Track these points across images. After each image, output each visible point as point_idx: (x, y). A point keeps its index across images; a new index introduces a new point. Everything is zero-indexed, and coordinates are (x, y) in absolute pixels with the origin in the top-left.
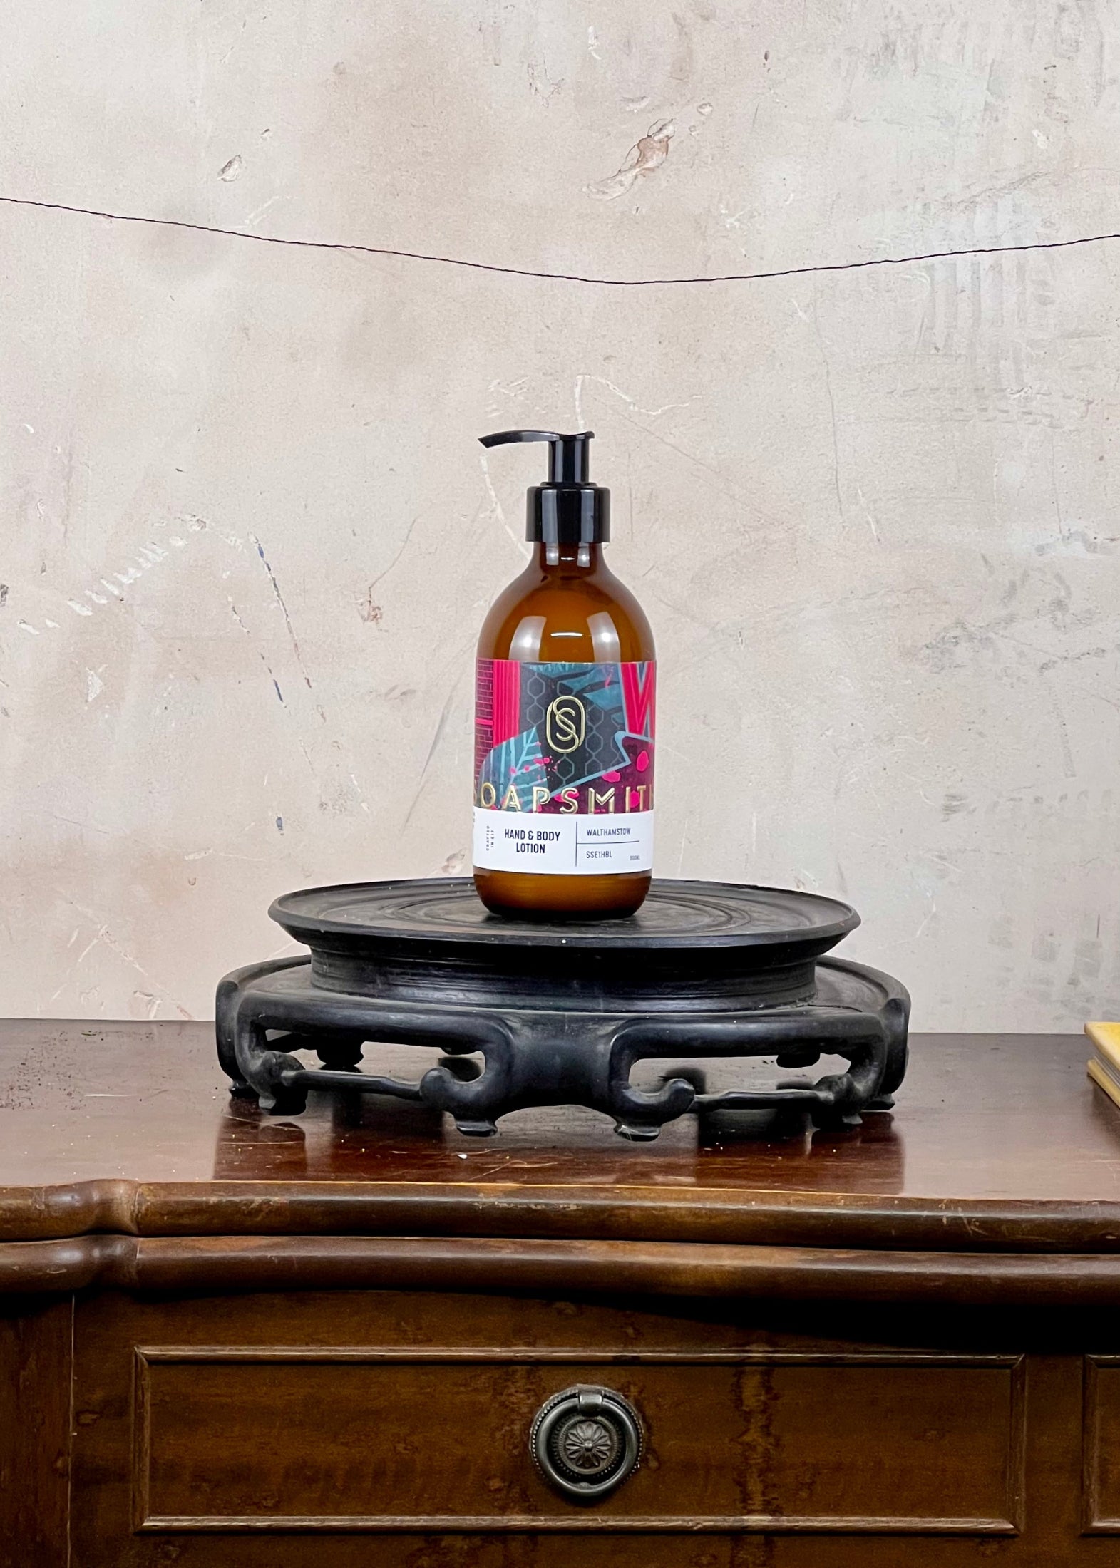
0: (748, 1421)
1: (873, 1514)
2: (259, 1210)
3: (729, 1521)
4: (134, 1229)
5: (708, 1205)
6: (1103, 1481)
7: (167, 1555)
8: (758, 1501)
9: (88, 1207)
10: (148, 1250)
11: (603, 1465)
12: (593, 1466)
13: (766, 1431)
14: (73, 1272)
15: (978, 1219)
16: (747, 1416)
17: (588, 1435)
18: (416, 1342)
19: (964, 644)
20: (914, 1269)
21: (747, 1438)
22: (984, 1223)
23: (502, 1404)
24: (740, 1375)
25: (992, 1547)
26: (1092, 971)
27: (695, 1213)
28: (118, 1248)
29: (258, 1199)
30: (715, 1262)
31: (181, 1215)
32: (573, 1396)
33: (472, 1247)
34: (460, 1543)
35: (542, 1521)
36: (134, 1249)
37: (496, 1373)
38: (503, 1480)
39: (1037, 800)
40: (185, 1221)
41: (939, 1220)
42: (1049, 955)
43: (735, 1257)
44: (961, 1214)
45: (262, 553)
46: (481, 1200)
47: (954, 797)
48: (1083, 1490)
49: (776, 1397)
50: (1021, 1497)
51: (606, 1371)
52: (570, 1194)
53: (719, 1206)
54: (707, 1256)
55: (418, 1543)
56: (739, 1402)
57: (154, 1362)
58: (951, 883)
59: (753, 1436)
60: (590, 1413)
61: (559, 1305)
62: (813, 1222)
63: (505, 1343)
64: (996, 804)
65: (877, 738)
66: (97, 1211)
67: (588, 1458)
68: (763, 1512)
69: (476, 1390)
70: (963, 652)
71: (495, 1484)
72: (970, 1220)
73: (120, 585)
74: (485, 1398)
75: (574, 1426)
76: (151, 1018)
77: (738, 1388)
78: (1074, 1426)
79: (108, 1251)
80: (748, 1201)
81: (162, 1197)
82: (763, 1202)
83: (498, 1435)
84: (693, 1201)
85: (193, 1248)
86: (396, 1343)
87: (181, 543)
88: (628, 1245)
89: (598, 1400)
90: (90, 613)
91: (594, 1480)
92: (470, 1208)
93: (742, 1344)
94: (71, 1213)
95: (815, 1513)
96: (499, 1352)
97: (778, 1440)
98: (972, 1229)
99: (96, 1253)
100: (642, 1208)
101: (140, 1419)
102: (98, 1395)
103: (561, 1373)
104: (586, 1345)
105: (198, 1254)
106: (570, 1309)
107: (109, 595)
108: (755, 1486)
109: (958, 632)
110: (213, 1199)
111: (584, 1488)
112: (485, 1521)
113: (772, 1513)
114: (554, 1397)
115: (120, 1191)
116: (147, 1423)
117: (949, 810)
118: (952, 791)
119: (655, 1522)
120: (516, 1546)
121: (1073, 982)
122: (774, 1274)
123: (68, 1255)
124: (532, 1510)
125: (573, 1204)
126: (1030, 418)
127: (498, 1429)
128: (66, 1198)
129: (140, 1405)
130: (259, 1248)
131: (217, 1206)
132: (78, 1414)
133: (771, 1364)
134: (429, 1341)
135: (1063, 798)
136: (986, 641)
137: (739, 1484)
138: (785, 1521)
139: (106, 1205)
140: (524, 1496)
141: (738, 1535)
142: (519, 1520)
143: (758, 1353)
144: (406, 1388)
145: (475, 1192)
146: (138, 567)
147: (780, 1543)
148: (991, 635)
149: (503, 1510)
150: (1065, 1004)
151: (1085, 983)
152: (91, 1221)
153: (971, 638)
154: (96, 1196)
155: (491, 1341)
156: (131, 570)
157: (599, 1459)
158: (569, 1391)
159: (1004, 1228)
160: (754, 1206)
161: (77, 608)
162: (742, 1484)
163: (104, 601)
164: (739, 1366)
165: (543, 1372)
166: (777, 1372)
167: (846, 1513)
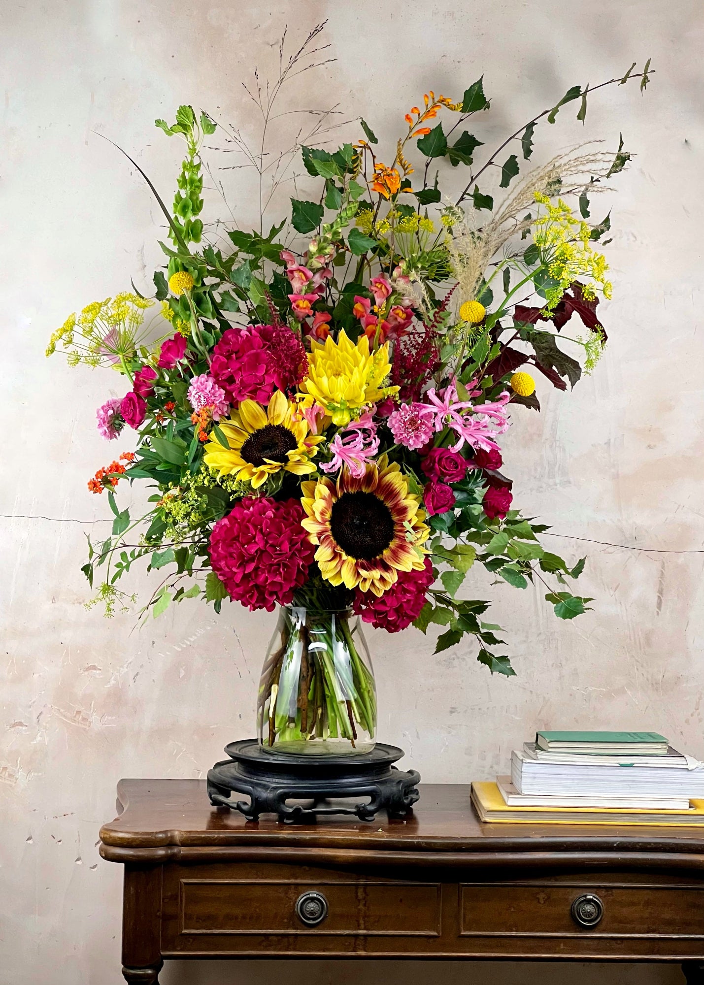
0: (359, 902)
1: (396, 930)
2: (216, 839)
3: (354, 932)
4: (180, 844)
5: (347, 837)
6: (464, 921)
7: (189, 941)
8: (362, 926)
9: (167, 837)
10: (184, 851)
11: (317, 915)
12: (314, 915)
13: (365, 905)
14: (163, 857)
15: (426, 842)
16: (359, 901)
17: (312, 906)
18: (262, 878)
19: (456, 660)
20: (406, 857)
21: (359, 907)
22: (426, 843)
23: (287, 897)
24: (357, 889)
25: (431, 940)
26: (498, 763)
27: (343, 840)
28: (176, 850)
29: (216, 836)
30: (349, 854)
31: (194, 840)
32: (309, 894)
33: (278, 850)
34: (275, 938)
35: (299, 932)
36: (180, 851)
37: (286, 887)
38: (287, 919)
39: (480, 709)
40: (195, 842)
41: (414, 842)
42: (484, 759)
43: (355, 853)
44: (420, 841)
45: (235, 631)
46: (281, 836)
47: (453, 708)
48: (459, 924)
49: (368, 895)
50: (440, 926)
51: (318, 887)
52: (307, 834)
53: (350, 838)
54: (346, 853)
55: (263, 938)
56: (357, 897)
57: (186, 884)
58: (452, 735)
59: (361, 907)
60: (313, 899)
61: (304, 867)
62: (377, 843)
63: (288, 879)
64: (466, 710)
65: (429, 689)
66: (170, 839)
67: (312, 913)
68: (364, 929)
69: (280, 893)
70: (456, 662)
71: (285, 920)
72: (423, 842)
73: (190, 641)
74: (282, 895)
75: (308, 903)
76: (199, 778)
77: (357, 893)
78: (455, 904)
79: (173, 851)
80: (358, 836)
81: (188, 835)
82: (363, 837)
83: (286, 906)
84: (344, 836)
85: (198, 850)
86: (256, 879)
87: (209, 628)
88: (324, 849)
89: (315, 895)
90: (180, 650)
91: (314, 919)
92: (278, 838)
93: (358, 879)
94: (162, 840)
95: (379, 930)
96: (286, 881)
97: (368, 907)
98: (423, 845)
99: (169, 852)
100: (328, 838)
101: (181, 901)
102: (170, 894)
103: (304, 887)
104: (312, 879)
105: (199, 852)
106: (307, 868)
107: (187, 645)
108: (362, 922)
109: (454, 656)
110: (203, 836)
111: (311, 922)
112: (282, 932)
113: (367, 930)
114: (302, 895)
115: (176, 833)
116: (184, 902)
117: (452, 712)
118: (453, 706)
119: (332, 932)
120: (291, 940)
121: (492, 767)
122: (366, 858)
123: (161, 852)
124: (296, 929)
125: (308, 837)
126: (477, 589)
127: (286, 904)
128: (161, 835)
129: (181, 897)
130: (216, 850)
131: (204, 837)
132: (163, 899)
133: (366, 885)
134: (266, 878)
135: (488, 708)
136: (464, 659)
137: (357, 921)
138: (371, 932)
139: (172, 837)
140: (293, 924)
141: (356, 936)
142: (293, 932)
143: (362, 882)
144: (258, 892)
145: (280, 833)
146: (195, 635)
147: (369, 939)
148: (465, 657)
149: (287, 929)
150: (489, 774)
151: (495, 767)
152: (168, 842)
153: (458, 658)
154: (169, 835)
155: (284, 878)
156: (193, 637)
157: (316, 913)
158: (307, 893)
159: (432, 845)
160: (360, 838)
161: (176, 648)
162: (358, 921)
163: (185, 646)
164: (357, 886)
165: (300, 888)
166: (368, 888)
167: (388, 930)
